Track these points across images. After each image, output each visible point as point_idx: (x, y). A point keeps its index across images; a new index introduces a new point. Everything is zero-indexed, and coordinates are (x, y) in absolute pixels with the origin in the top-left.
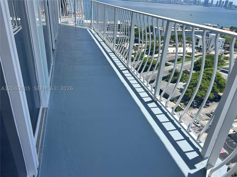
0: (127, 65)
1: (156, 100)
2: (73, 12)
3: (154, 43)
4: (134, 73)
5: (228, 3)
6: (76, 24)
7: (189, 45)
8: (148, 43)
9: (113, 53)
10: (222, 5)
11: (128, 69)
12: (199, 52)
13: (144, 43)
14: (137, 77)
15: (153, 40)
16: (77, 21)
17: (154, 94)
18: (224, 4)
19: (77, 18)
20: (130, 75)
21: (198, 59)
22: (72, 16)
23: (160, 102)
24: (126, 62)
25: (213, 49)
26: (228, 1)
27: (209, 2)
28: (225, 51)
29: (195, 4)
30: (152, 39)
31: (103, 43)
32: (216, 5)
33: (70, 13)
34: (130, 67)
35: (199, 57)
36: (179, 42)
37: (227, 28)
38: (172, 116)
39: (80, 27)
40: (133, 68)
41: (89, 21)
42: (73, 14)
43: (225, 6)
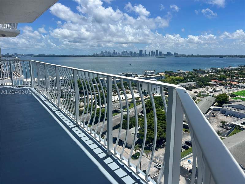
0: (76, 122)
1: (110, 154)
2: (9, 73)
3: (102, 93)
4: (84, 129)
5: (158, 53)
6: (14, 85)
7: (135, 91)
8: (96, 94)
9: (59, 111)
10: (154, 55)
11: (77, 126)
12: (145, 96)
13: (93, 94)
14: (88, 133)
15: (102, 91)
16: (15, 82)
17: (107, 148)
18: (155, 54)
19: (14, 78)
20: (80, 132)
21: (146, 102)
22: (7, 77)
23: (114, 155)
24: (74, 119)
25: (156, 92)
26: (158, 51)
27: (143, 53)
28: (166, 92)
29: (131, 55)
30: (100, 90)
31: (47, 102)
32: (149, 55)
33: (6, 75)
34: (79, 123)
35: (146, 100)
36: (126, 89)
37: (162, 73)
38: (129, 168)
39: (18, 87)
40: (82, 123)
41: (29, 80)
42: (9, 74)
43: (157, 55)
